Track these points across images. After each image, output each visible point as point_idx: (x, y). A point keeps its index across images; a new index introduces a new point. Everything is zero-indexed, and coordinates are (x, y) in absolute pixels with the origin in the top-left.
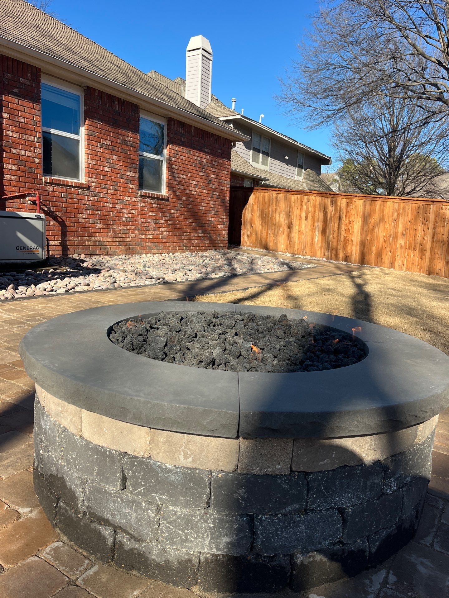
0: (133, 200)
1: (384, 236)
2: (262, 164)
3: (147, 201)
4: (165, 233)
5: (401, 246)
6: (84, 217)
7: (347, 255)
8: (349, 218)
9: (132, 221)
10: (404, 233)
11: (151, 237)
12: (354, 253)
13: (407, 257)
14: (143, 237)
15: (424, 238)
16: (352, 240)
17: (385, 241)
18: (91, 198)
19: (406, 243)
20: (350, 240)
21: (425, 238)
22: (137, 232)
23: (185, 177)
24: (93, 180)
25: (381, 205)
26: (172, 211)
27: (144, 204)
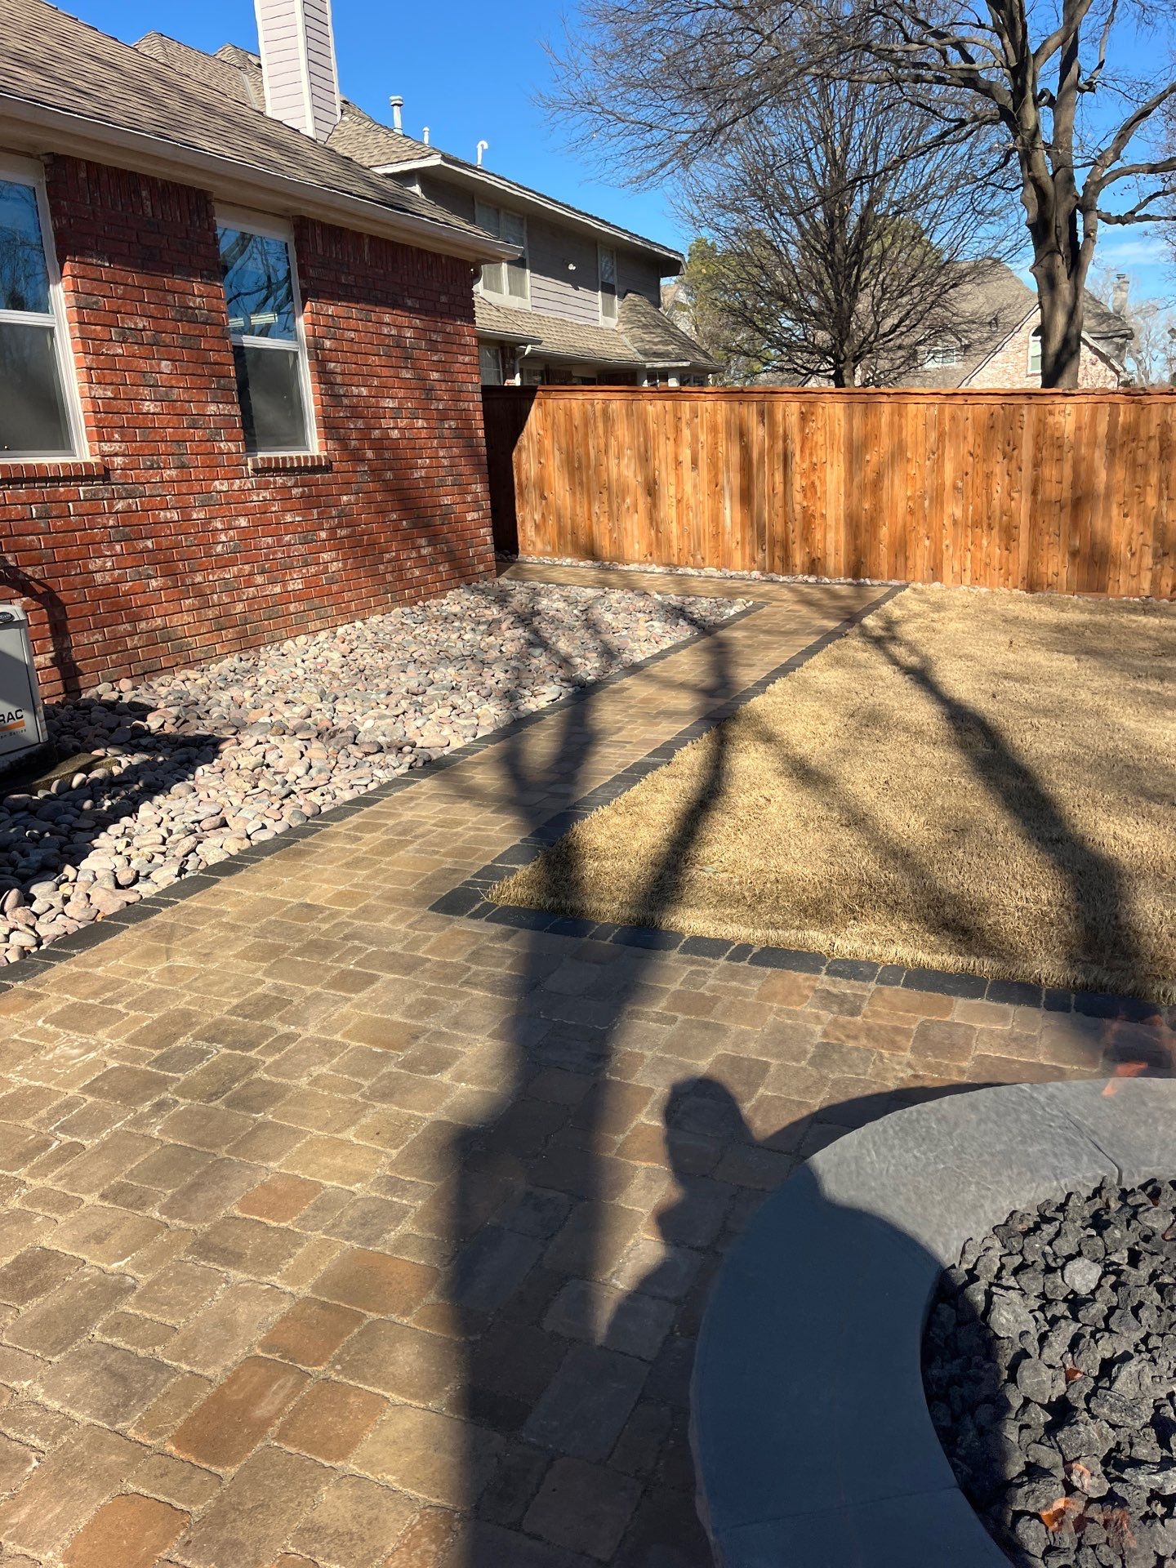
0: (236, 487)
1: (909, 498)
2: (510, 293)
3: (275, 482)
4: (334, 566)
5: (955, 523)
6: (109, 564)
7: (814, 555)
8: (811, 454)
9: (244, 549)
10: (960, 484)
11: (298, 585)
12: (831, 549)
13: (972, 548)
14: (278, 589)
15: (1010, 495)
16: (823, 516)
17: (911, 512)
18: (120, 505)
19: (965, 511)
20: (817, 515)
21: (1015, 495)
22: (259, 579)
23: (364, 391)
24: (116, 447)
25: (892, 414)
26: (345, 498)
27: (266, 494)
